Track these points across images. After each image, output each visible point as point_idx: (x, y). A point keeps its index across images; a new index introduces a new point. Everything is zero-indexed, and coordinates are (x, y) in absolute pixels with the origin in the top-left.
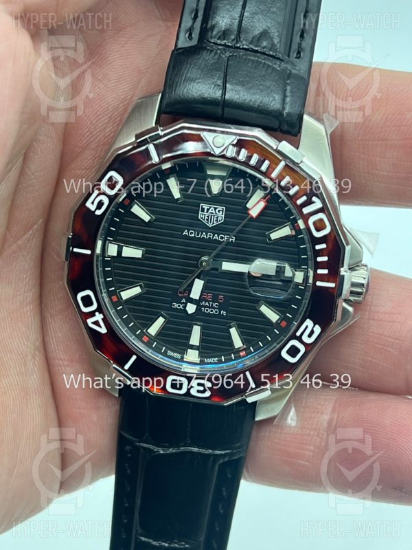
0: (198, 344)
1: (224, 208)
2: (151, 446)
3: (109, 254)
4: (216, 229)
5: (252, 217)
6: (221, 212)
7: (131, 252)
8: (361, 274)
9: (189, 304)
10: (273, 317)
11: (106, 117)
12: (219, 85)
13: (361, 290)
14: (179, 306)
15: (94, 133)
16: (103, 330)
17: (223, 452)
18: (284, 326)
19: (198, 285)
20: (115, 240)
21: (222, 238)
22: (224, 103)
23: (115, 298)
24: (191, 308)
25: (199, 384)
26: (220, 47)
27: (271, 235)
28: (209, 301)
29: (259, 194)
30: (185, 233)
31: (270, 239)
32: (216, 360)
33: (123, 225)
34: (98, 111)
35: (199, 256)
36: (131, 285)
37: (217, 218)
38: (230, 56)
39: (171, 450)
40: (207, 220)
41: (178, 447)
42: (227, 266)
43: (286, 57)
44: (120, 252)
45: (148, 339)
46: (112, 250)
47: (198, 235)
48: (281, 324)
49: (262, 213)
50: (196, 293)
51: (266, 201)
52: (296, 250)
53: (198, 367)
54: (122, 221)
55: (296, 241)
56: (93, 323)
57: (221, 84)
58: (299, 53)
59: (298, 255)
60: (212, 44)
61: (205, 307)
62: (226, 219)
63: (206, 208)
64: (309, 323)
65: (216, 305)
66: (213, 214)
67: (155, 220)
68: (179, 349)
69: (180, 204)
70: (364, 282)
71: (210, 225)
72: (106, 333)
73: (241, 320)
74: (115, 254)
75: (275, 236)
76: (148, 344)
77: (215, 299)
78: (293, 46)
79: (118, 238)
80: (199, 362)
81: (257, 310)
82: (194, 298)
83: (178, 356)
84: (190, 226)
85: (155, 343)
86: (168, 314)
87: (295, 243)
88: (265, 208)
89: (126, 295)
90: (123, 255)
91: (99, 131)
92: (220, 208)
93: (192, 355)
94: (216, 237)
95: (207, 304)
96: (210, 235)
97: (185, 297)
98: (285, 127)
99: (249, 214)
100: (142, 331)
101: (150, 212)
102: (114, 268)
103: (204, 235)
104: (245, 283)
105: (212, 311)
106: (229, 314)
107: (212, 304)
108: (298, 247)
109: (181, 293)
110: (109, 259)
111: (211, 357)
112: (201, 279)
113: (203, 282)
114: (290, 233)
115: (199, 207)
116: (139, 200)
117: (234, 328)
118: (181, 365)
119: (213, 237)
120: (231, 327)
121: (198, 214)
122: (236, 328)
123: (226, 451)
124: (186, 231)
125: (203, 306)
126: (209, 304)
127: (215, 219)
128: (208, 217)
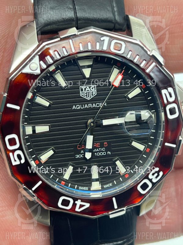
0: (98, 177)
3: (27, 134)
4: (93, 101)
5: (116, 87)
7: (42, 129)
9: (86, 153)
10: (141, 147)
12: (71, 8)
17: (122, 242)
18: (148, 152)
19: (90, 139)
20: (29, 124)
21: (98, 105)
22: (78, 19)
23: (37, 162)
24: (88, 156)
27: (129, 96)
28: (98, 148)
29: (116, 71)
30: (74, 107)
31: (128, 98)
32: (111, 184)
33: (31, 112)
35: (87, 120)
36: (45, 150)
37: (92, 93)
40: (86, 96)
42: (106, 122)
44: (34, 131)
45: (64, 183)
46: (29, 130)
47: (82, 107)
48: (146, 151)
51: (122, 74)
52: (146, 101)
53: (100, 193)
54: (31, 110)
55: (144, 96)
57: (72, 7)
59: (147, 104)
61: (97, 152)
62: (98, 92)
65: (104, 149)
67: (53, 104)
68: (86, 184)
69: (66, 89)
71: (89, 99)
73: (121, 155)
74: (31, 133)
75: (131, 96)
77: (102, 146)
79: (30, 121)
80: (101, 189)
81: (130, 146)
82: (89, 148)
83: (87, 188)
84: (75, 103)
85: (70, 184)
86: (74, 163)
87: (144, 97)
89: (44, 158)
90: (37, 132)
93: (96, 185)
94: (94, 105)
95: (98, 150)
96: (90, 105)
97: (83, 149)
98: (118, 27)
99: (113, 85)
100: (60, 179)
101: (48, 99)
102: (32, 142)
103: (86, 106)
104: (124, 130)
105: (101, 154)
106: (113, 153)
107: (101, 149)
108: (146, 99)
109: (79, 147)
110: (28, 137)
111: (107, 184)
112: (91, 135)
113: (92, 136)
114: (140, 91)
115: (79, 89)
116: (39, 93)
117: (118, 161)
118: (89, 194)
119: (92, 106)
120: (116, 161)
121: (79, 93)
122: (119, 161)
123: (125, 240)
124: (74, 106)
125: (95, 152)
126: (99, 150)
127: (91, 94)
128: (86, 94)
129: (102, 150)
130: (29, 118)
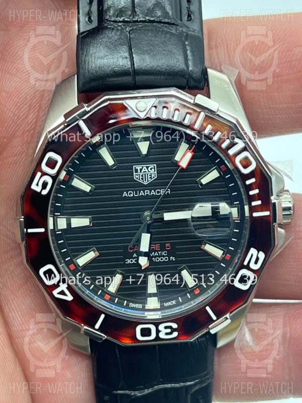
0: (156, 292)
1: (155, 165)
2: (127, 392)
3: (59, 228)
4: (152, 186)
5: (183, 169)
6: (153, 169)
7: (79, 222)
8: (286, 198)
9: (140, 257)
10: (217, 252)
11: (26, 106)
12: (126, 58)
13: (289, 213)
14: (132, 261)
15: (18, 123)
16: (69, 298)
17: (192, 383)
18: (228, 259)
19: (145, 239)
20: (62, 214)
21: (158, 192)
22: (135, 72)
23: (72, 267)
24: (143, 261)
25: (166, 328)
26: (120, 24)
27: (202, 181)
28: (158, 251)
29: (184, 146)
30: (125, 194)
31: (201, 184)
32: (174, 302)
33: (66, 199)
34: (18, 102)
35: (142, 213)
36: (84, 251)
37: (151, 175)
38: (130, 30)
39: (146, 392)
40: (142, 179)
41: (152, 386)
42: (168, 216)
43: (180, 22)
44: (69, 224)
45: (109, 297)
46: (62, 223)
47: (136, 194)
48: (226, 258)
49: (190, 163)
50: (145, 246)
51: (193, 151)
52: (226, 189)
53: (159, 313)
54: (65, 196)
55: (224, 181)
56: (59, 293)
57: (128, 56)
58: (189, 16)
59: (229, 193)
60: (112, 23)
61: (155, 257)
62: (159, 175)
63: (139, 168)
64: (253, 251)
65: (165, 253)
66: (146, 173)
67: (95, 189)
68: (140, 299)
69: (115, 169)
70: (290, 205)
71: (146, 183)
72: (72, 300)
73: (190, 261)
74: (65, 227)
75: (205, 180)
76: (111, 301)
77: (163, 248)
78: (183, 11)
79: (64, 211)
80: (159, 307)
81: (202, 250)
82: (144, 251)
83: (140, 306)
84: (127, 188)
85: (117, 299)
86: (124, 270)
87: (224, 183)
88: (193, 158)
89: (82, 261)
90: (73, 226)
91: (23, 120)
92: (152, 166)
93: (153, 303)
94: (153, 192)
95: (156, 254)
96: (147, 192)
97: (135, 252)
98: (192, 83)
99: (179, 166)
100: (103, 291)
101: (91, 182)
102: (67, 239)
103: (142, 193)
104: (190, 228)
105: (162, 259)
106: (178, 259)
107: (161, 253)
108: (227, 186)
109: (131, 249)
110: (60, 232)
111: (169, 301)
112: (147, 233)
113: (149, 235)
114: (219, 175)
115: (132, 169)
116: (76, 173)
117: (185, 270)
118: (144, 314)
119: (150, 193)
120: (182, 270)
121: (133, 175)
122: (187, 270)
123: (196, 381)
124: (125, 192)
125: (153, 257)
126: (158, 253)
127: (149, 177)
128: (142, 176)
129: (163, 253)
130: (63, 206)
